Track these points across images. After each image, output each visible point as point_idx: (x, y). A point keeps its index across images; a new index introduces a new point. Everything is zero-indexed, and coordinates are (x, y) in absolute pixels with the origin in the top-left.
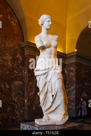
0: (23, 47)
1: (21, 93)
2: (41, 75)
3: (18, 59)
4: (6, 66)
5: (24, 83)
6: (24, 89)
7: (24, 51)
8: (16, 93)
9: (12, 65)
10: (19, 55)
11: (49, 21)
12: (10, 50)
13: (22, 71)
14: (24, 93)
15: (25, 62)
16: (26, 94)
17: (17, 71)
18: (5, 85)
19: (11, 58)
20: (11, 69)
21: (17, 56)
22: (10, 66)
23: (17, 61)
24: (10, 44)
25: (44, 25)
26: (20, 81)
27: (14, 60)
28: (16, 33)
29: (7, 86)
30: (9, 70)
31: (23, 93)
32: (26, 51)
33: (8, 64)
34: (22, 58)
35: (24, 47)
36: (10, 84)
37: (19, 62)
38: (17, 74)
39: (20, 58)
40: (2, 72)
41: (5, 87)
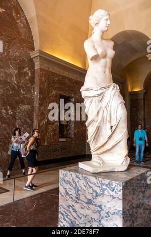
0: (32, 59)
1: (29, 121)
2: (93, 97)
3: (26, 74)
4: (9, 83)
5: (33, 107)
6: (33, 115)
7: (34, 64)
8: (22, 122)
9: (18, 83)
10: (27, 68)
11: (107, 20)
12: (15, 61)
13: (30, 91)
14: (33, 122)
15: (35, 79)
16: (35, 124)
17: (24, 90)
18: (7, 110)
19: (16, 72)
20: (16, 87)
21: (25, 70)
22: (15, 83)
23: (24, 77)
24: (16, 52)
25: (99, 25)
26: (28, 104)
27: (20, 74)
28: (23, 37)
29: (10, 112)
30: (13, 89)
31: (31, 122)
32: (36, 64)
33: (12, 81)
34: (31, 73)
35: (34, 58)
36: (13, 108)
37: (27, 78)
38: (24, 94)
39: (28, 73)
40: (4, 90)
41: (7, 114)
